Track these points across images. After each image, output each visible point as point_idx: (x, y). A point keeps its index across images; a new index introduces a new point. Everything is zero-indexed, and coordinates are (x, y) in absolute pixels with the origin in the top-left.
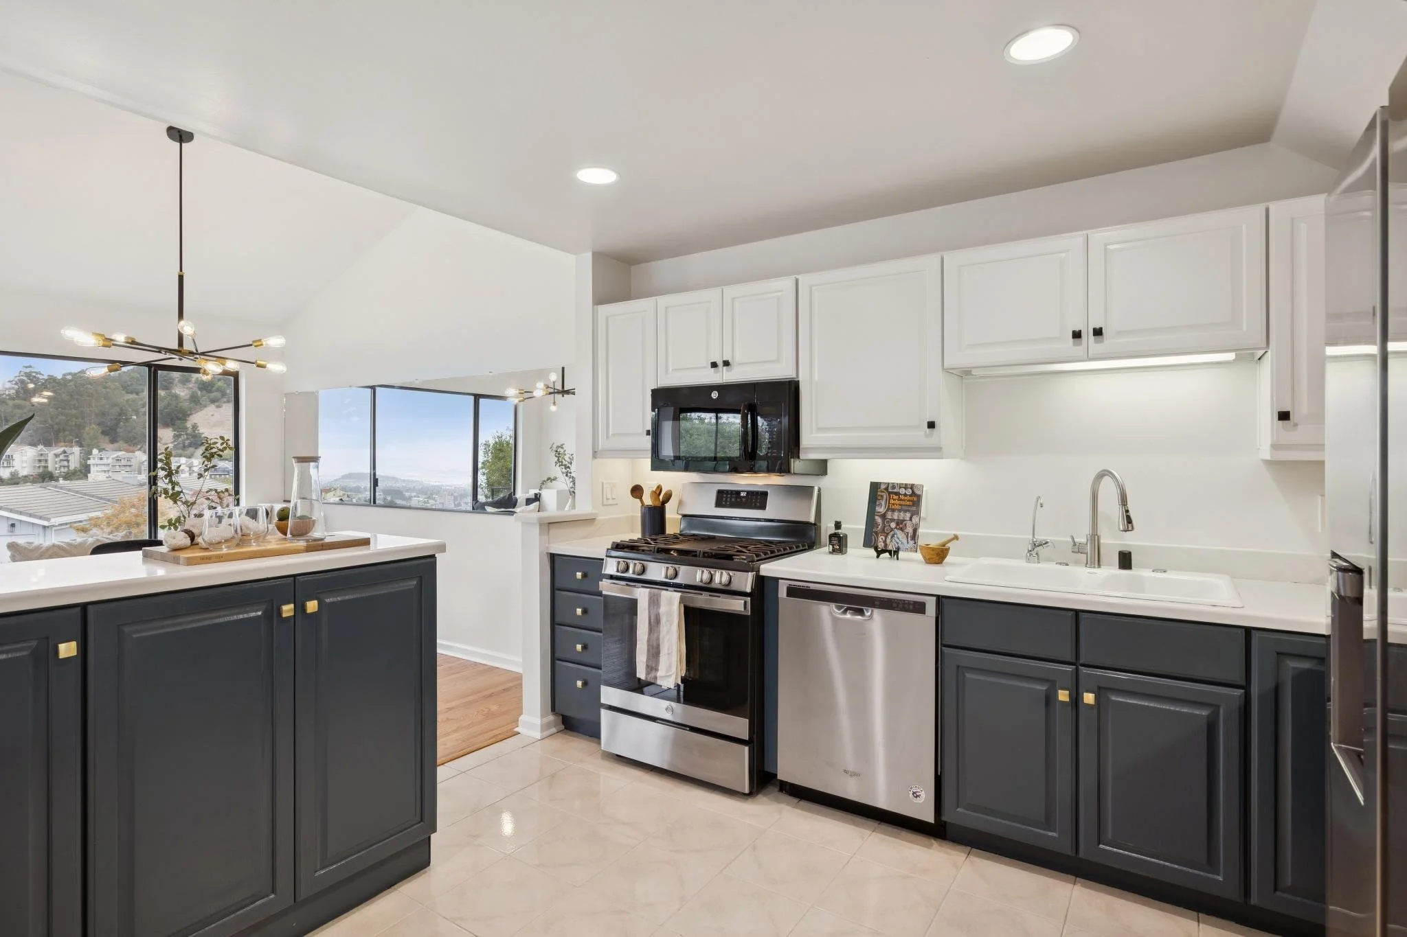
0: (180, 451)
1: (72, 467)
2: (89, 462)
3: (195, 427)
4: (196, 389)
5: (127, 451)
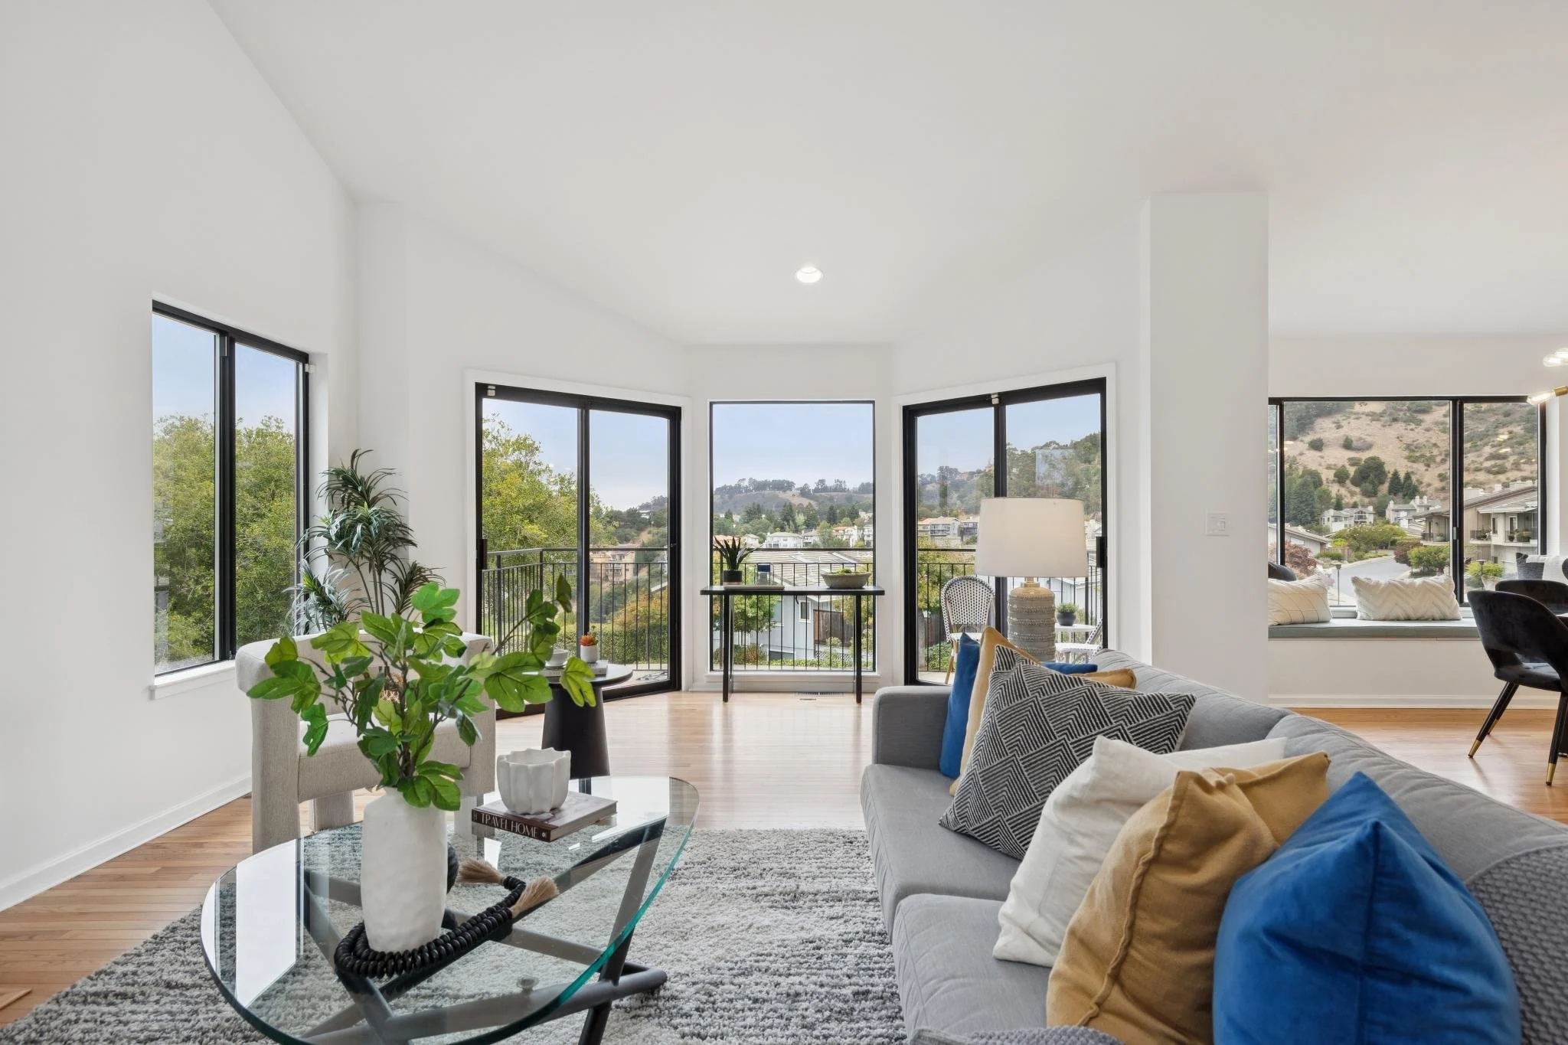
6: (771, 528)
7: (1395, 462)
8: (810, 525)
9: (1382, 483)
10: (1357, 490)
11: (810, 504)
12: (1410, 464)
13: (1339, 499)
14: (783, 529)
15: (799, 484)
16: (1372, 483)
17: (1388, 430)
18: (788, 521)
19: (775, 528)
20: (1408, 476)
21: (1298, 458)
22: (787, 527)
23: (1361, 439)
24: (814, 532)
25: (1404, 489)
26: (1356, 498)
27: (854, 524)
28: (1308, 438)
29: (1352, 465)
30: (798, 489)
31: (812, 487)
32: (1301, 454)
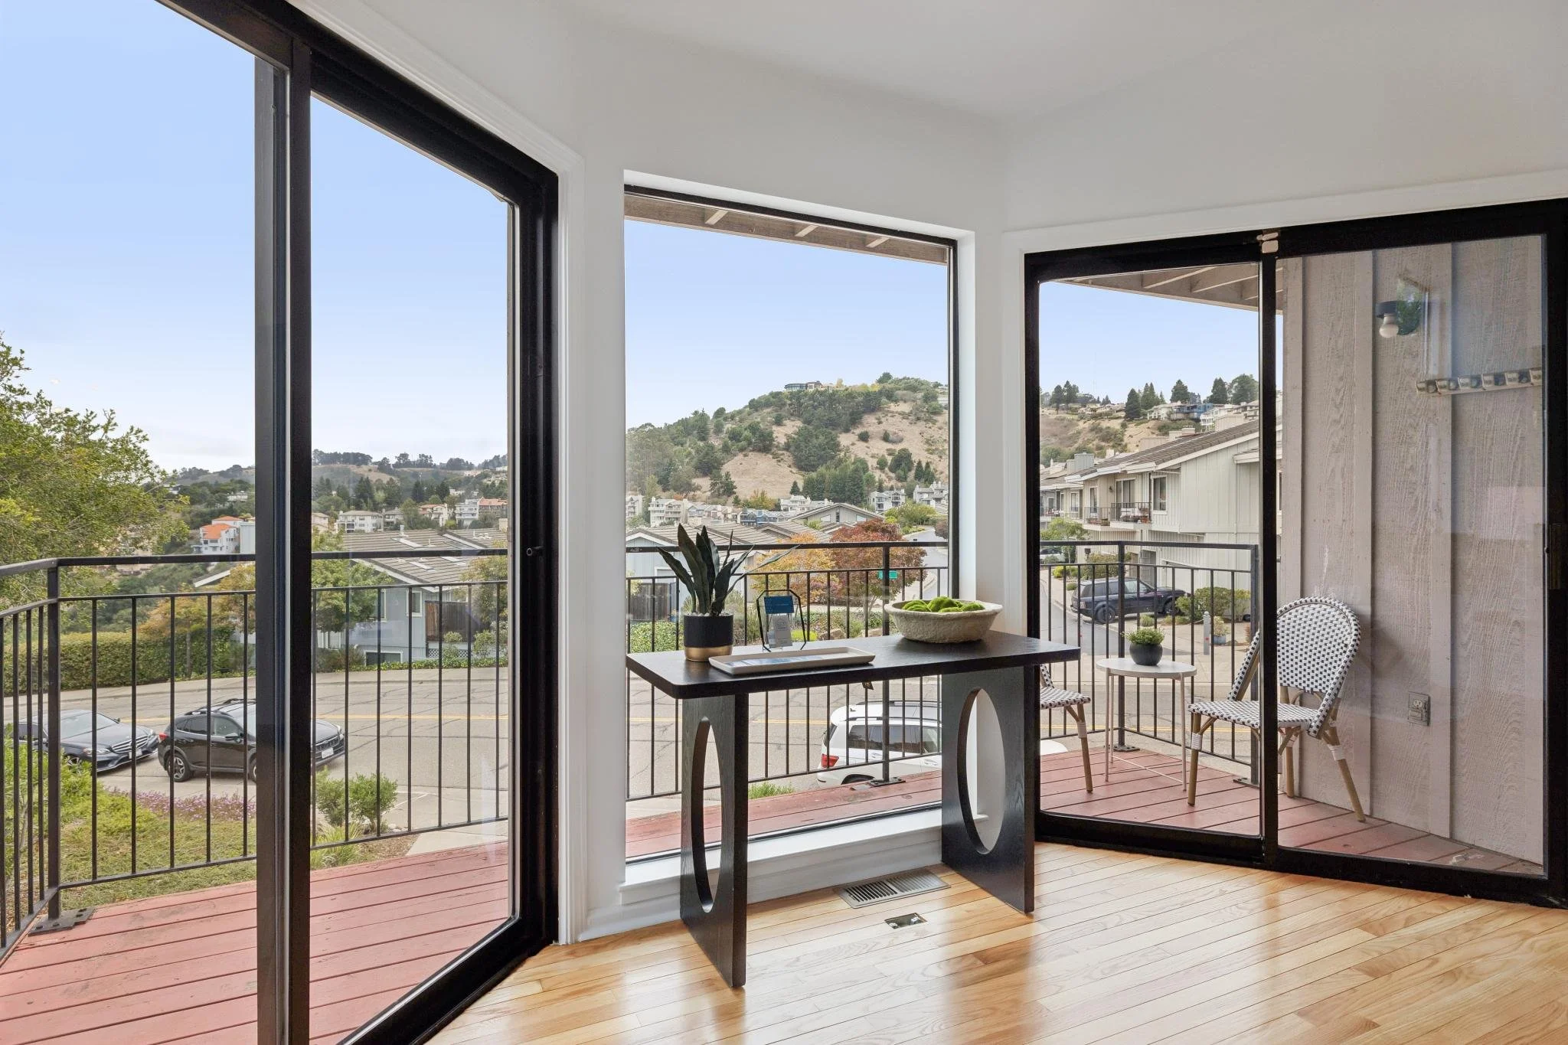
0: (716, 499)
1: (637, 514)
2: (650, 509)
3: (728, 475)
4: (727, 439)
5: (677, 499)
6: (344, 505)
7: (919, 454)
8: (391, 502)
9: (910, 470)
10: (893, 475)
11: (391, 479)
12: (929, 456)
13: (881, 483)
14: (358, 507)
15: (377, 458)
16: (903, 470)
17: (913, 427)
18: (365, 499)
19: (349, 506)
20: (928, 465)
21: (851, 447)
22: (364, 505)
23: (895, 433)
24: (397, 510)
25: (925, 475)
26: (893, 483)
27: (443, 502)
28: (858, 431)
29: (890, 455)
30: (375, 463)
31: (393, 461)
32: (853, 444)
